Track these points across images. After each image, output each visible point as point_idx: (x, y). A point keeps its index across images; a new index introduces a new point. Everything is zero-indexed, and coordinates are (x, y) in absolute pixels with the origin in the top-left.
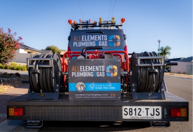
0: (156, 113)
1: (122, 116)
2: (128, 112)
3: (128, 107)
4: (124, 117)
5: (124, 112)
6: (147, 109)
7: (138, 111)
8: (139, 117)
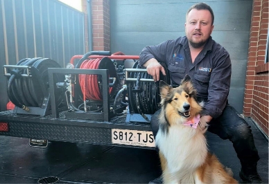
0: (149, 139)
1: (111, 140)
2: (118, 136)
3: (118, 131)
4: (114, 141)
5: (113, 136)
6: (139, 134)
7: (129, 136)
8: (130, 143)
